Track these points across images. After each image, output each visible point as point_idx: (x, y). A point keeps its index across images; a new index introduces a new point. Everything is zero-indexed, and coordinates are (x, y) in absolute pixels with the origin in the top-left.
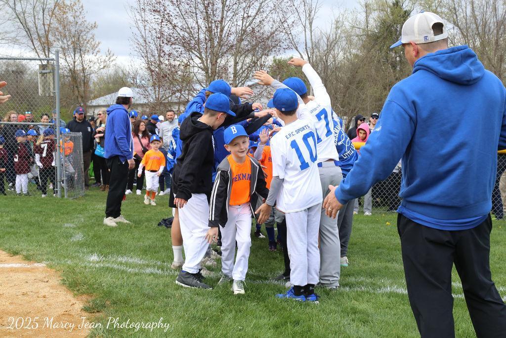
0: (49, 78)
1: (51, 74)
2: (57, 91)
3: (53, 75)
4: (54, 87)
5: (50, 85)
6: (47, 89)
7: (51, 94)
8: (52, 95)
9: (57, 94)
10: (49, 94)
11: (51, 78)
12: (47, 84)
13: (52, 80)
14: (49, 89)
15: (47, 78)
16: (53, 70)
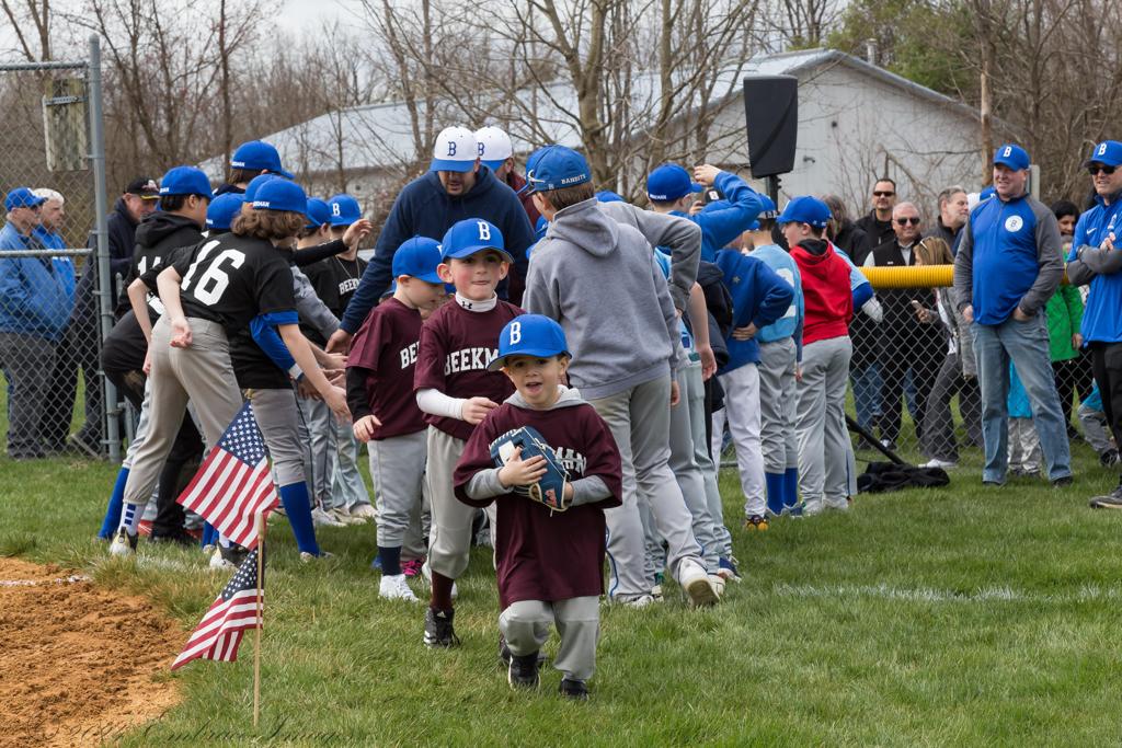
0: (74, 119)
1: (80, 107)
2: (95, 155)
3: (87, 108)
4: (89, 144)
5: (77, 139)
6: (69, 150)
7: (82, 163)
8: (83, 166)
9: (96, 162)
10: (76, 165)
11: (80, 118)
12: (69, 135)
13: (83, 126)
14: (75, 149)
15: (69, 117)
16: (86, 93)
